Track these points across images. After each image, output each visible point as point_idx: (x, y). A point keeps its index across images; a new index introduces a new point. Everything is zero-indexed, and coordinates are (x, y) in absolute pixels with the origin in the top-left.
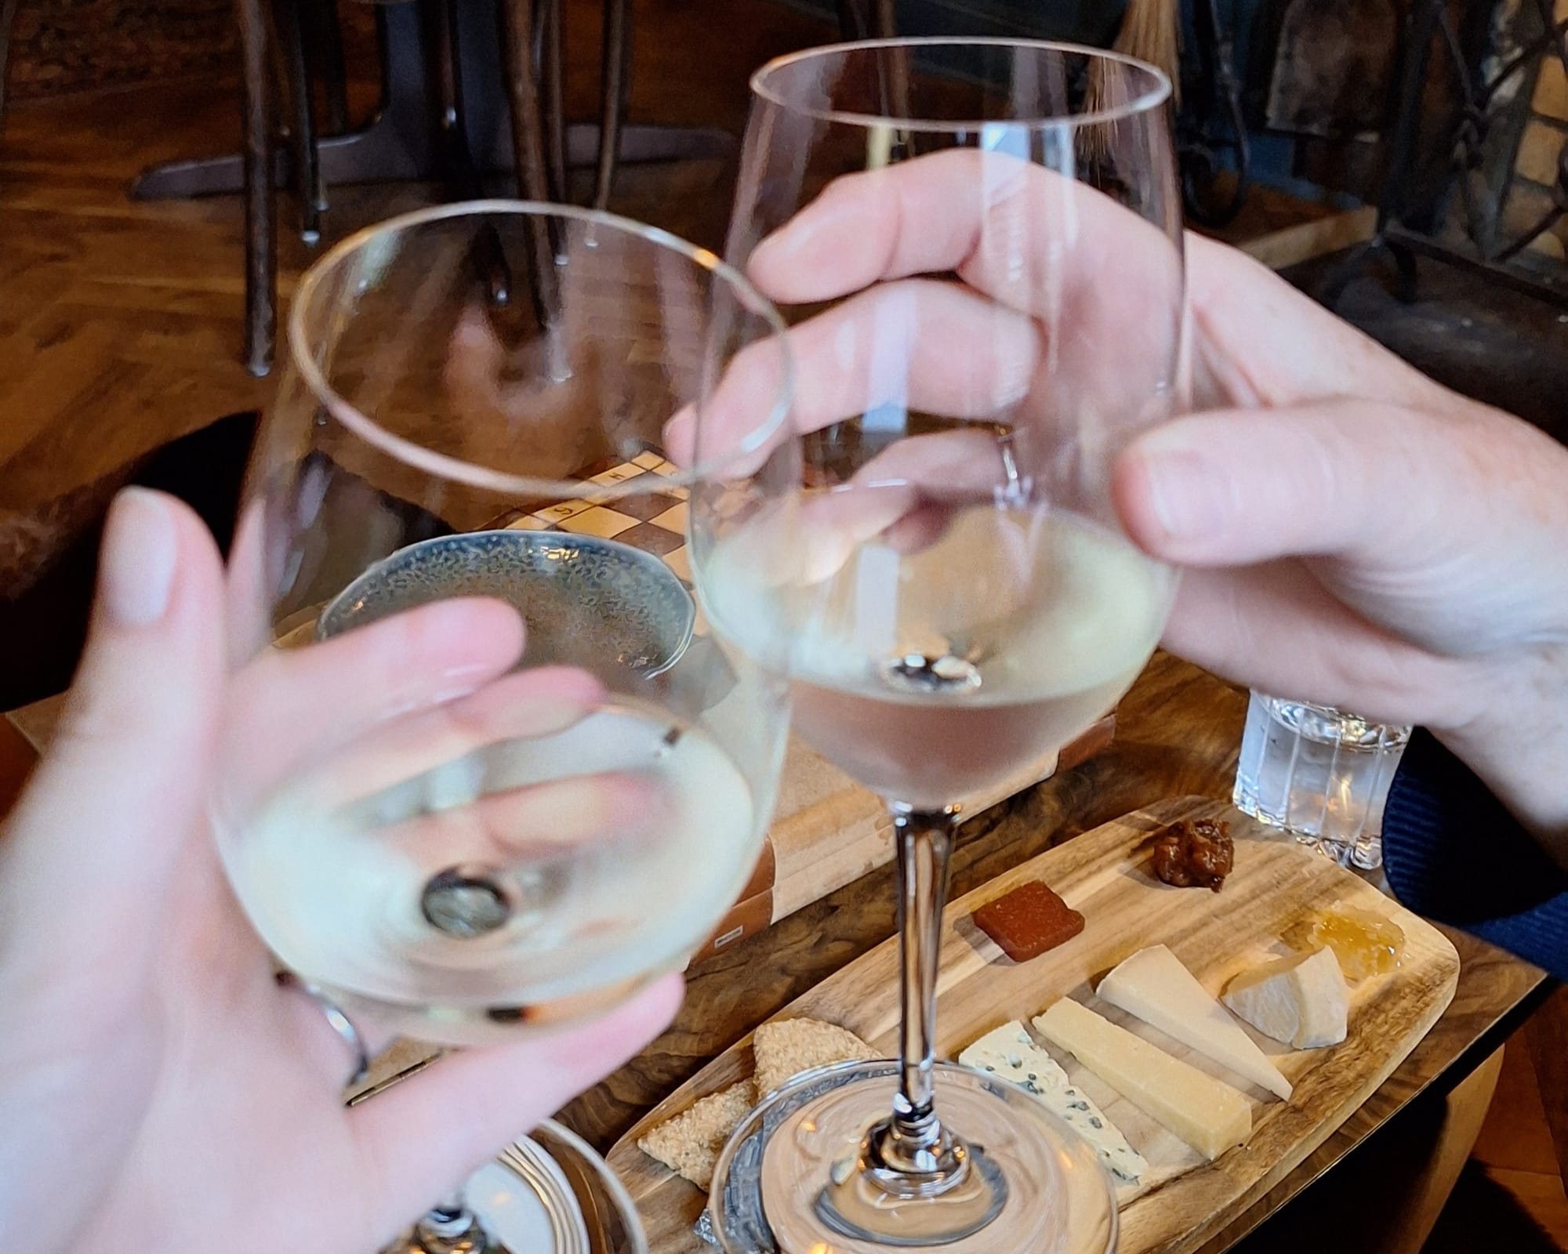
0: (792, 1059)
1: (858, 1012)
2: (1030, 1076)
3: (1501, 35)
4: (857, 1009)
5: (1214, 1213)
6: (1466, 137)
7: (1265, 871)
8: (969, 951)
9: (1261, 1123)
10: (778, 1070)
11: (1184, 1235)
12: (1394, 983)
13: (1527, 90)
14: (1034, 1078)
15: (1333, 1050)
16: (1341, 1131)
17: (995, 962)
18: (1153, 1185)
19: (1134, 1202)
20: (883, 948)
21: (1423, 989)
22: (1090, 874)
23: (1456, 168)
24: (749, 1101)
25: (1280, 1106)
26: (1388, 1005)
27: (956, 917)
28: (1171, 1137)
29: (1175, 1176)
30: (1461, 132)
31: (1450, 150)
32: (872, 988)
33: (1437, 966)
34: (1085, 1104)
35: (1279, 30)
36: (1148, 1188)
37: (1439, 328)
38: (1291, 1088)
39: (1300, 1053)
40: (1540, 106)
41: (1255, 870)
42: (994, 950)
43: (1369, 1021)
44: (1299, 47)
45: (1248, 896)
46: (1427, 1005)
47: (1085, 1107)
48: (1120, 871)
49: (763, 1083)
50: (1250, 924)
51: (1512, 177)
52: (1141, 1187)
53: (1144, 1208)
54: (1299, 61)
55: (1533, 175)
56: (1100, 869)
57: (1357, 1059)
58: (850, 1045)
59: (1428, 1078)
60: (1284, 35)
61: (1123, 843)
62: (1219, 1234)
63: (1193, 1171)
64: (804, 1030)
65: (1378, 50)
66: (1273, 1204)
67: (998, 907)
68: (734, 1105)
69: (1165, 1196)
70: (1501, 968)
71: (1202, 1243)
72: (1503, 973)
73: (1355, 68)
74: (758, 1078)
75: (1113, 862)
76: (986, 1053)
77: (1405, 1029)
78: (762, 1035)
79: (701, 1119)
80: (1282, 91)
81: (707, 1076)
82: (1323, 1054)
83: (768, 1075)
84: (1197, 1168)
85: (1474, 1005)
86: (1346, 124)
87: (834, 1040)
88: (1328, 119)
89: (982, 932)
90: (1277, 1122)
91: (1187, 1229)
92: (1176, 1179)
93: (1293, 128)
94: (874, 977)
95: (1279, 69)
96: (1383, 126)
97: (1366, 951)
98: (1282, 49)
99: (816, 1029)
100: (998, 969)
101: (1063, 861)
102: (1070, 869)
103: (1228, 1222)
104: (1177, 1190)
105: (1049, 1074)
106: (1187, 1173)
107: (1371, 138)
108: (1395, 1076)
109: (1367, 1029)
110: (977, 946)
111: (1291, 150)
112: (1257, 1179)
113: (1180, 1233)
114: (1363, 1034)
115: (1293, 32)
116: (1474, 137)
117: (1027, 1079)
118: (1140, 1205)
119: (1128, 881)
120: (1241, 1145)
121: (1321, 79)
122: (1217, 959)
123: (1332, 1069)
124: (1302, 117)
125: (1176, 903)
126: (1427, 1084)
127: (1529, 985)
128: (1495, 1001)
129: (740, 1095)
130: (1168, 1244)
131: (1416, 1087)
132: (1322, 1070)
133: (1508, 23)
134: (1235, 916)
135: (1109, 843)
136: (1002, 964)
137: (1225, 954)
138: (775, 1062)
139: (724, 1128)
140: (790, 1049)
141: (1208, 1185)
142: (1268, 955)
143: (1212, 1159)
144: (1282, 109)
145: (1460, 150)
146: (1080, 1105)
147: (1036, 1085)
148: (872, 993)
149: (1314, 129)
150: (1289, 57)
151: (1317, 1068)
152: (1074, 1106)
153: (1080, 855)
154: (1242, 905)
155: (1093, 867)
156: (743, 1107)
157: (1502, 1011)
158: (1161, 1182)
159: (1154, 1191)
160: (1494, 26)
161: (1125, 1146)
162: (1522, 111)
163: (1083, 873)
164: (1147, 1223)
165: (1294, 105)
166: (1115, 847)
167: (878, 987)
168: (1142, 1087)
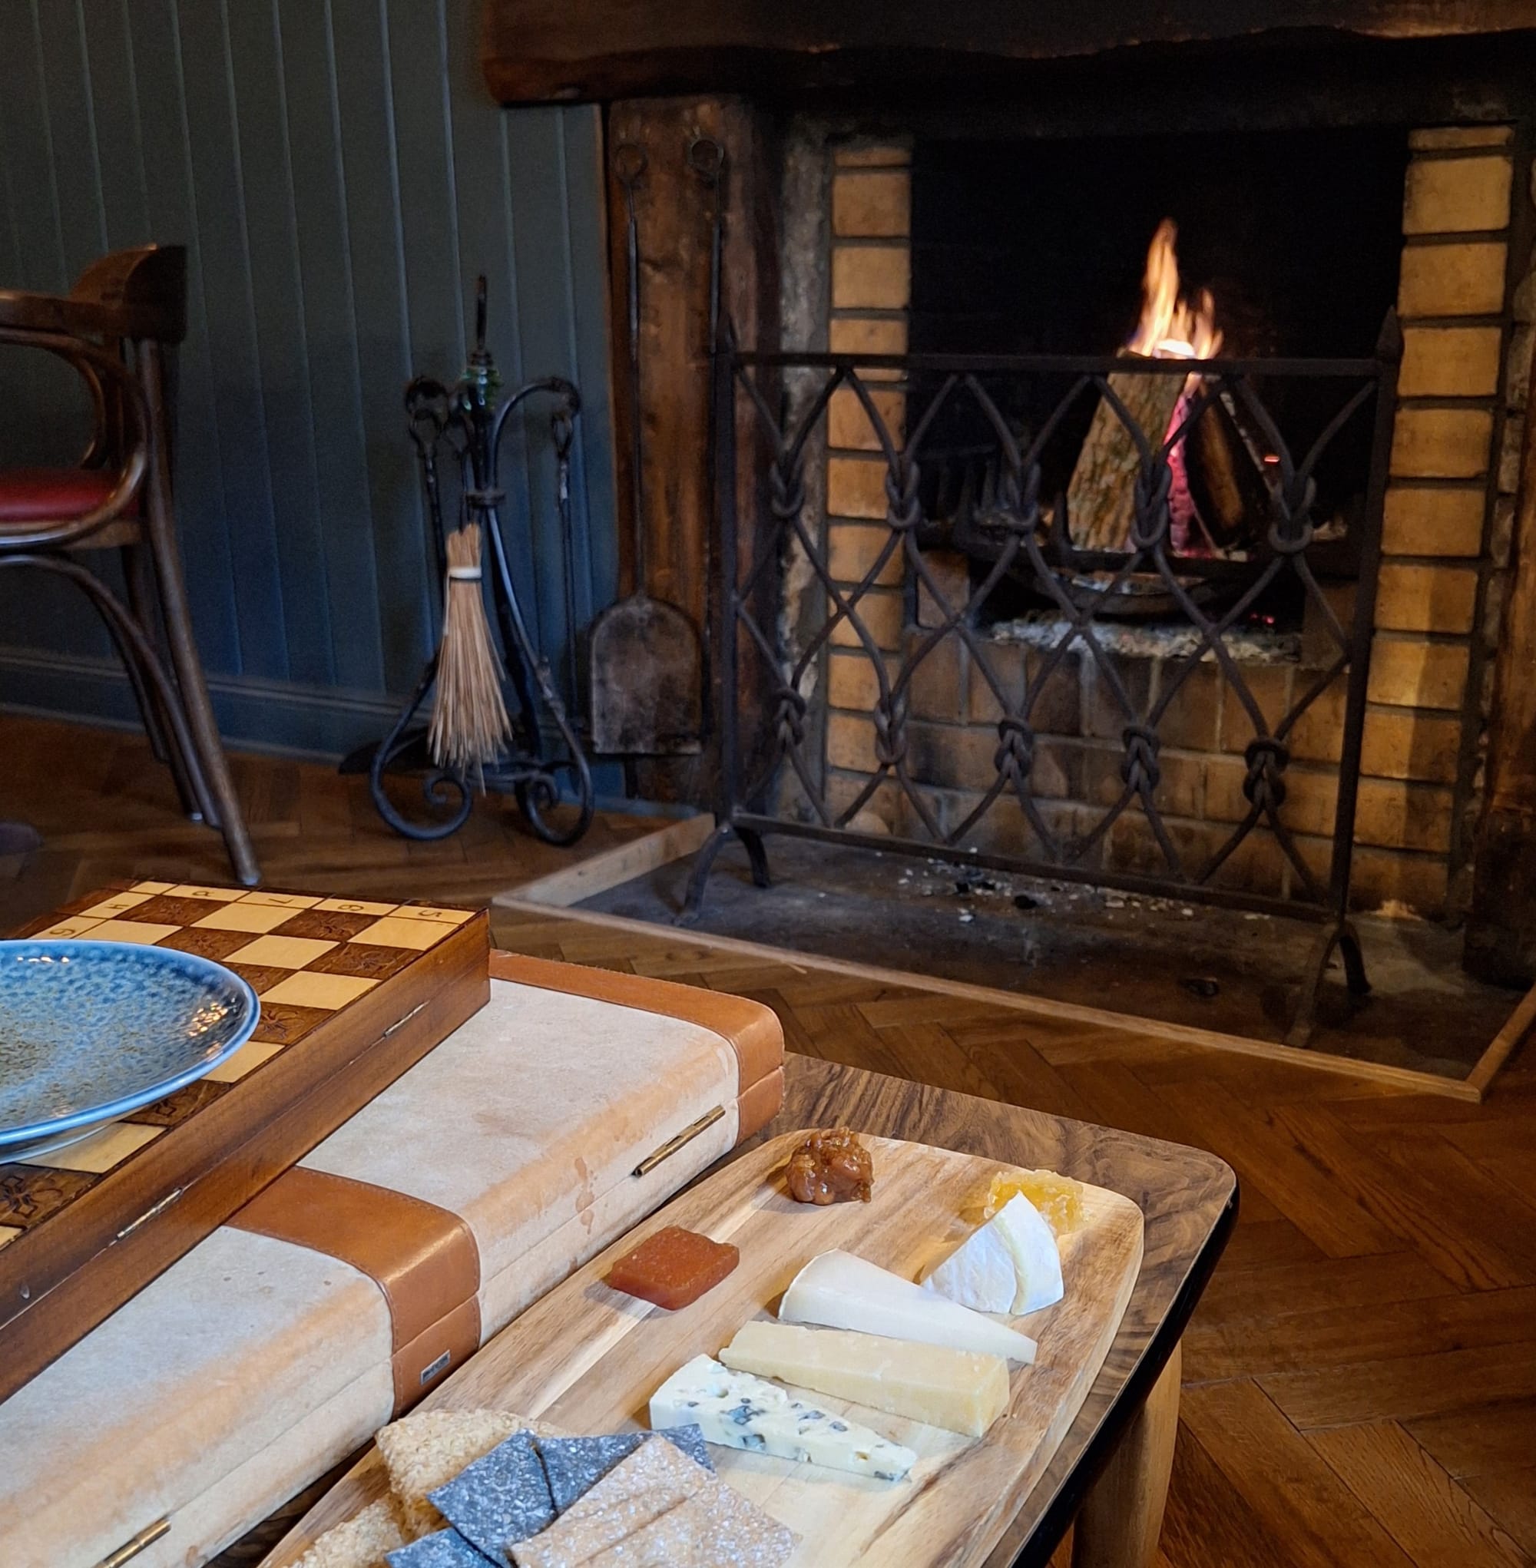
0: (439, 1452)
1: (500, 1402)
2: (742, 1401)
3: (788, 643)
4: (497, 1400)
5: (1007, 1487)
6: (787, 716)
7: (908, 1175)
8: (613, 1314)
9: (1018, 1388)
10: (425, 1465)
11: (985, 1518)
12: (1085, 1238)
13: (823, 686)
14: (748, 1401)
15: (1056, 1308)
16: (1095, 1391)
17: (648, 1316)
18: (927, 1477)
19: (913, 1501)
20: (507, 1334)
21: (1115, 1238)
22: (723, 1217)
23: (784, 745)
24: (391, 1518)
25: (1027, 1371)
26: (1091, 1258)
27: (584, 1288)
28: (926, 1427)
29: (946, 1463)
30: (782, 711)
31: (775, 731)
32: (508, 1376)
33: (1120, 1216)
34: (817, 1412)
35: (589, 657)
36: (922, 1484)
37: (799, 903)
38: (1035, 1344)
39: (1024, 1319)
40: (835, 700)
41: (897, 1177)
42: (644, 1306)
43: (1079, 1275)
44: (610, 672)
45: (901, 1200)
46: (1129, 1250)
47: (819, 1416)
48: (754, 1207)
49: (408, 1485)
50: (915, 1222)
51: (825, 768)
52: (914, 1484)
53: (928, 1503)
54: (614, 686)
55: (843, 763)
56: (731, 1210)
57: (1085, 1310)
58: (508, 1422)
59: (1156, 1324)
60: (594, 663)
61: (746, 1183)
62: (1015, 1521)
63: (964, 1453)
64: (444, 1420)
65: (683, 663)
66: (1058, 1475)
67: (634, 1257)
68: (373, 1529)
69: (945, 1485)
70: (1175, 1217)
71: (1002, 1533)
72: (1178, 1222)
73: (666, 688)
74: (398, 1483)
75: (743, 1201)
76: (681, 1391)
77: (1118, 1274)
78: (389, 1437)
79: (331, 1553)
80: (603, 716)
81: (319, 1516)
82: (1048, 1314)
83: (413, 1474)
84: (968, 1449)
85: (1167, 1253)
86: (669, 738)
87: (486, 1421)
88: (650, 736)
89: (621, 1293)
90: (1032, 1386)
91: (987, 1509)
92: (950, 1466)
93: (621, 749)
94: (507, 1364)
95: (595, 696)
96: (704, 735)
97: (1051, 1204)
98: (594, 676)
99: (458, 1416)
100: (655, 1323)
101: (687, 1211)
102: (698, 1217)
103: (1020, 1503)
104: (955, 1476)
105: (763, 1394)
106: (959, 1457)
107: (694, 748)
108: (1122, 1330)
109: (1081, 1282)
110: (622, 1306)
111: (621, 770)
112: (1038, 1441)
113: (980, 1516)
114: (1079, 1288)
115: (601, 660)
116: (794, 713)
117: (741, 1404)
118: (922, 1501)
119: (767, 1213)
120: (1005, 1416)
121: (638, 700)
122: (895, 1259)
123: (1064, 1325)
124: (627, 738)
125: (829, 1221)
126: (1158, 1328)
127: (1209, 1225)
128: (1185, 1244)
129: (378, 1515)
130: (970, 1531)
131: (1149, 1334)
132: (1055, 1327)
133: (792, 630)
134: (896, 1218)
135: (731, 1186)
136: (657, 1317)
137: (902, 1253)
138: (417, 1458)
139: (367, 1555)
140: (434, 1442)
141: (987, 1462)
142: (946, 1244)
143: (981, 1435)
144: (606, 732)
145: (784, 729)
146: (812, 1415)
147: (754, 1407)
148: (508, 1381)
149: (641, 748)
150: (602, 682)
151: (1049, 1327)
152: (806, 1417)
153: (703, 1203)
154: (899, 1207)
155: (723, 1209)
156: (384, 1527)
157: (1196, 1252)
158: (935, 1472)
159: (930, 1483)
160: (782, 634)
161: (882, 1442)
162: (823, 706)
163: (715, 1216)
164: (938, 1517)
165: (617, 728)
166: (741, 1187)
167: (514, 1374)
168: (877, 1376)
